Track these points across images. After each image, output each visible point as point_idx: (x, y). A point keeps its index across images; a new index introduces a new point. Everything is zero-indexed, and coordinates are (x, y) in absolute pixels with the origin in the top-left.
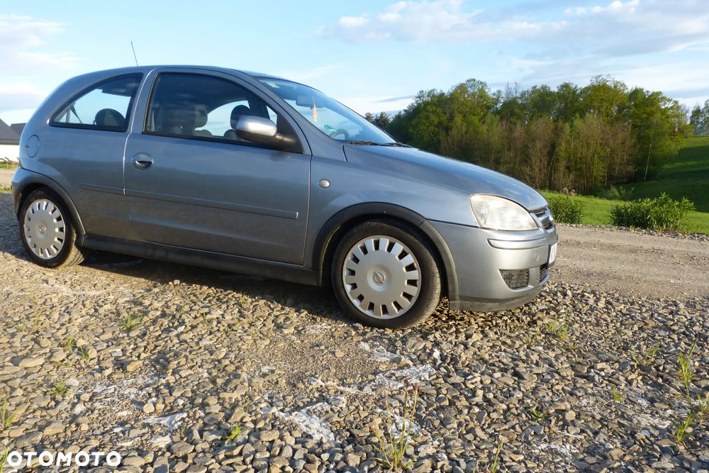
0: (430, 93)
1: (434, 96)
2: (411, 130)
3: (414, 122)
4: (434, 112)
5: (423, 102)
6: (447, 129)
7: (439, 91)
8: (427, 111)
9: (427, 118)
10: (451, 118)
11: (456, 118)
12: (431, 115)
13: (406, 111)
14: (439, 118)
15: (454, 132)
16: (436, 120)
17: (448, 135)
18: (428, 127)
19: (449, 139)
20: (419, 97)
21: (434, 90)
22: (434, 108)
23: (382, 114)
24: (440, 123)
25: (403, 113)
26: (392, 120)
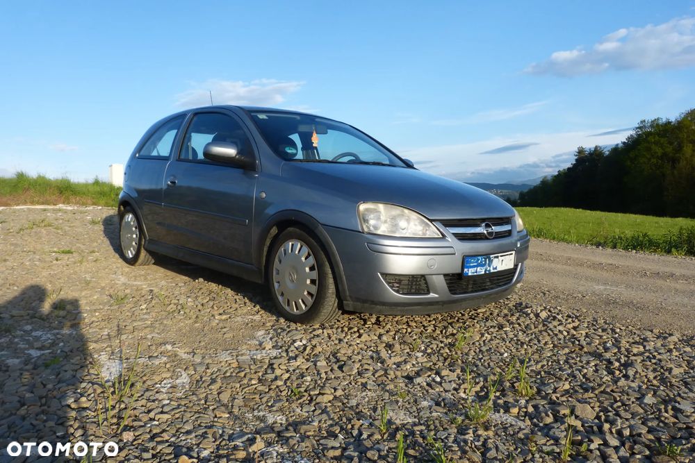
0: (655, 124)
1: (658, 125)
2: (629, 163)
3: (632, 154)
4: (656, 143)
5: (644, 133)
6: (674, 161)
7: (664, 120)
8: (648, 142)
9: (649, 149)
10: (680, 148)
11: (685, 148)
12: (653, 147)
13: (624, 143)
14: (663, 149)
15: (683, 163)
16: (659, 151)
17: (674, 168)
18: (649, 160)
19: (676, 172)
20: (640, 128)
21: (658, 119)
22: (657, 138)
23: (596, 147)
24: (664, 154)
25: (621, 145)
26: (607, 153)
